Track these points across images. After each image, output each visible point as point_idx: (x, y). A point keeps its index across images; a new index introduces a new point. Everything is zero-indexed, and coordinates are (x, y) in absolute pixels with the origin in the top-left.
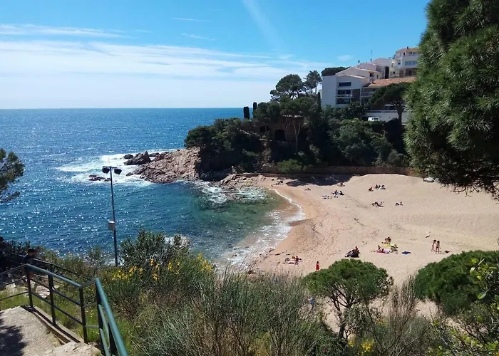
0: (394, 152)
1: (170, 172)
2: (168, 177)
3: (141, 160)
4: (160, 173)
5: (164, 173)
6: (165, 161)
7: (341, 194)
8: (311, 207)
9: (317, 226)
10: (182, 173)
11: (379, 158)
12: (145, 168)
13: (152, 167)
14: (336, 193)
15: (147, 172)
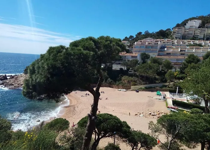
0: (109, 79)
1: (16, 84)
2: (15, 87)
3: (3, 78)
4: (11, 85)
5: (13, 85)
6: (14, 79)
7: (89, 95)
8: (76, 100)
9: (76, 108)
10: (22, 85)
11: (104, 81)
12: (4, 82)
13: (7, 82)
14: (87, 94)
15: (5, 84)
